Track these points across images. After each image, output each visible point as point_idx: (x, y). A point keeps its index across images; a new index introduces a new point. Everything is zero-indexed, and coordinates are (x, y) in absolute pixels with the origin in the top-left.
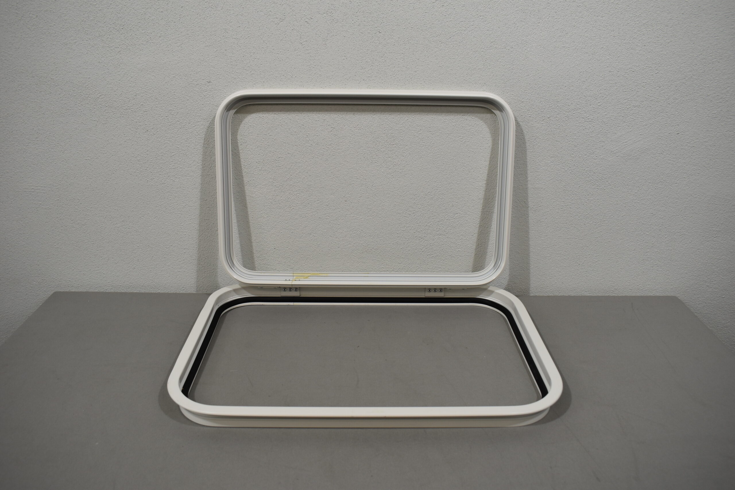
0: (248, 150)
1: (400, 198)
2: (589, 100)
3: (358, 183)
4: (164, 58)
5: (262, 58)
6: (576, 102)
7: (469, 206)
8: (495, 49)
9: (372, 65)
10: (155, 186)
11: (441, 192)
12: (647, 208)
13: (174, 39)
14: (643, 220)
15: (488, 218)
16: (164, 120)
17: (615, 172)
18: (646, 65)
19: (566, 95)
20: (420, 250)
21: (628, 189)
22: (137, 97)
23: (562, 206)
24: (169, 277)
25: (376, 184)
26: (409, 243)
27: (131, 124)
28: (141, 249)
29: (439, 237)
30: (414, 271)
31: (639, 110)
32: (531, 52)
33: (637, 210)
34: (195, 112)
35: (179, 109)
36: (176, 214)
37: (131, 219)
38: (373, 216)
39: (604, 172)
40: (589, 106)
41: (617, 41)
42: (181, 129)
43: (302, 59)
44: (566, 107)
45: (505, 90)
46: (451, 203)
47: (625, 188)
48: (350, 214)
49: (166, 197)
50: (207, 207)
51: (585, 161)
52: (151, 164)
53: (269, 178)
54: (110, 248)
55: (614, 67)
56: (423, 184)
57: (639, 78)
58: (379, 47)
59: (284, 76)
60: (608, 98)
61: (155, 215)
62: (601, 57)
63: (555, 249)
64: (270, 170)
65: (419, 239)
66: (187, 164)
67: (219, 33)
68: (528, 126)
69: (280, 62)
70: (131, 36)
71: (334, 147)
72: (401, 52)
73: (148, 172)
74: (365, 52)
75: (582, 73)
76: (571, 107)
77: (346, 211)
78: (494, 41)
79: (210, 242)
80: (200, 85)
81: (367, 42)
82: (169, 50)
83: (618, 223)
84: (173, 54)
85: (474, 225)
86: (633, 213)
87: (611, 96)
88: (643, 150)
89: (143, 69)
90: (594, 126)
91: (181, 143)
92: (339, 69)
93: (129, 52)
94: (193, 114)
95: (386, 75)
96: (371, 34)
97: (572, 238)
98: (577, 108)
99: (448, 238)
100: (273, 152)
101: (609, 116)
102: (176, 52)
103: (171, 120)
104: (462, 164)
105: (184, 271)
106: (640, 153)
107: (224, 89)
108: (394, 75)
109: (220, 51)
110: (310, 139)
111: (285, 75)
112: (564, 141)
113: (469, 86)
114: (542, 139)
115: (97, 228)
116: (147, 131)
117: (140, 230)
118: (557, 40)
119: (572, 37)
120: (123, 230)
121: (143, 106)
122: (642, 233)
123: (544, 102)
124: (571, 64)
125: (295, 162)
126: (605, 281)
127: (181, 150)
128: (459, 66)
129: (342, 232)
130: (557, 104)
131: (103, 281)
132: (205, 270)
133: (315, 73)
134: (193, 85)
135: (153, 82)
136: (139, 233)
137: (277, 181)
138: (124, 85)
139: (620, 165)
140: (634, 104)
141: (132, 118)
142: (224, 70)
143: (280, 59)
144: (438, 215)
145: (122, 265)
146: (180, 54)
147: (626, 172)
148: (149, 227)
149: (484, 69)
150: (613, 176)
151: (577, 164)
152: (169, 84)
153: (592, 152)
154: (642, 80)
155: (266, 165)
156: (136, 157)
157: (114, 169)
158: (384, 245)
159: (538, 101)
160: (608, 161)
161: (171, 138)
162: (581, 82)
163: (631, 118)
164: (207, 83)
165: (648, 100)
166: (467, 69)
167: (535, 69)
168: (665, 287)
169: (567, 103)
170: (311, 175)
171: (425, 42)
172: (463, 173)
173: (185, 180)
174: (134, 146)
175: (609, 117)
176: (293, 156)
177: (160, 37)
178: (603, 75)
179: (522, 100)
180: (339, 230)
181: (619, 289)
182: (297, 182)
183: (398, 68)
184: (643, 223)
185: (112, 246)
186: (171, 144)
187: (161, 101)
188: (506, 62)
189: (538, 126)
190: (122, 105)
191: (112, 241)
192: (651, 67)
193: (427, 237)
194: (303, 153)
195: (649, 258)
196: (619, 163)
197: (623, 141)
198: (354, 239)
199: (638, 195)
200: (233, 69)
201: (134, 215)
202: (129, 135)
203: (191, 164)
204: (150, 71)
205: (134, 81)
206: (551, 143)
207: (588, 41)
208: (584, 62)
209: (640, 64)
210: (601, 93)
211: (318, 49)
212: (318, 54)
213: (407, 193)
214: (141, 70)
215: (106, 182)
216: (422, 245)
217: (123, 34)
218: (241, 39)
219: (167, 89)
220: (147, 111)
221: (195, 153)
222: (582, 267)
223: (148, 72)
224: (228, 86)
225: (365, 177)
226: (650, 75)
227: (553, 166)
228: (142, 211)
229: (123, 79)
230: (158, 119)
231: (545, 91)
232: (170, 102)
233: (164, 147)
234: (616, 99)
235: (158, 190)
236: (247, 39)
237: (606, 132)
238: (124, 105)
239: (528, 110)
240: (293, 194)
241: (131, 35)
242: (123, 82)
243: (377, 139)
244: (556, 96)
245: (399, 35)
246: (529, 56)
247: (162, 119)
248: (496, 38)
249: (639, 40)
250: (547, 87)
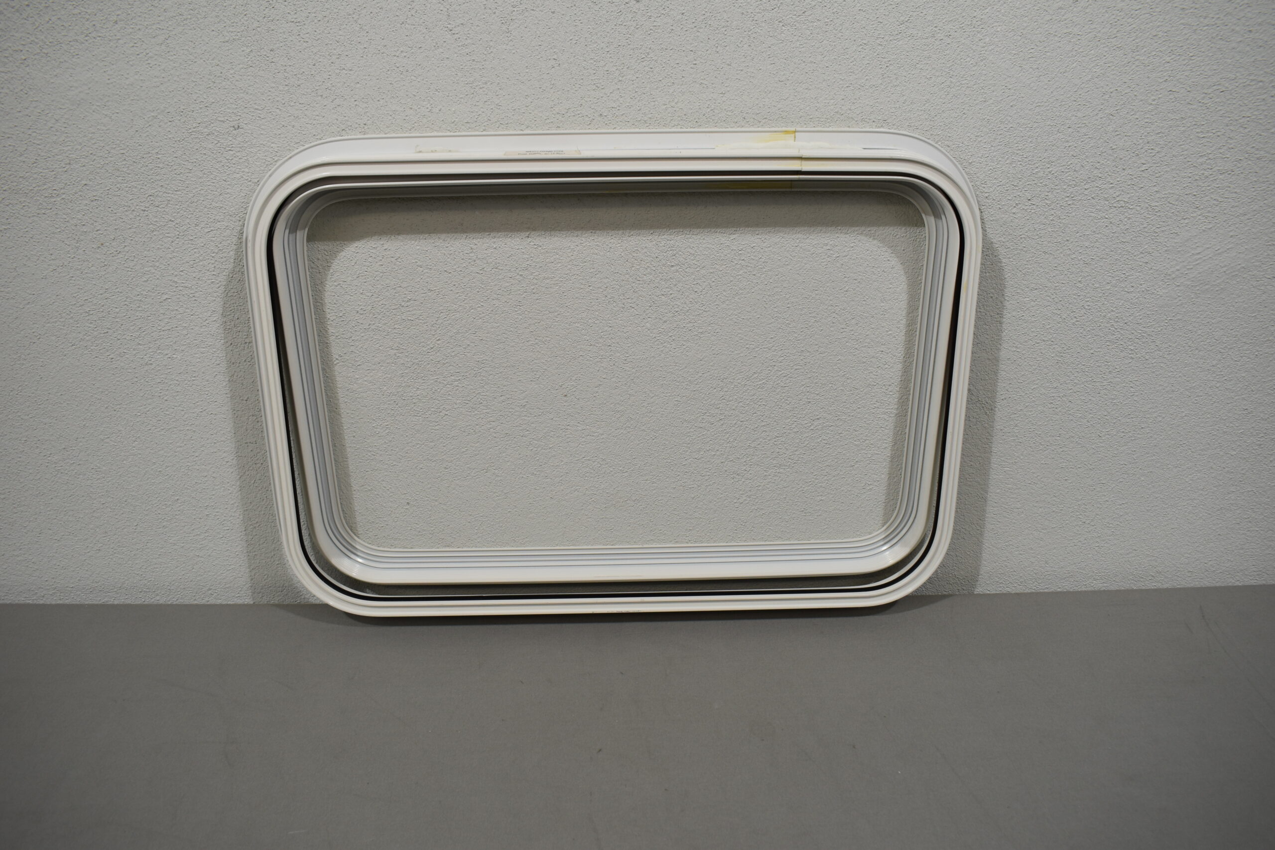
0: (336, 284)
1: (690, 386)
7: (845, 402)
8: (909, 38)
9: (620, 79)
10: (130, 371)
12: (1237, 398)
13: (150, 27)
14: (1225, 425)
17: (1171, 322)
18: (1251, 78)
19: (1069, 147)
20: (735, 501)
21: (1196, 359)
22: (72, 167)
23: (1053, 398)
24: (176, 568)
25: (634, 357)
26: (710, 485)
29: (778, 471)
31: (1231, 180)
32: (992, 47)
33: (1215, 402)
35: (171, 192)
36: (180, 431)
37: (81, 444)
41: (1190, 20)
42: (178, 240)
43: (453, 67)
46: (805, 397)
47: (1190, 356)
48: (575, 424)
50: (251, 414)
51: (1107, 296)
52: (117, 320)
53: (389, 347)
54: (42, 507)
55: (1180, 80)
56: (742, 355)
57: (1234, 106)
58: (636, 36)
59: (411, 108)
60: (1163, 154)
61: (135, 435)
62: (1151, 58)
63: (1034, 491)
65: (732, 476)
66: (199, 319)
67: (255, 10)
69: (402, 76)
70: (48, 22)
72: (688, 47)
73: (112, 339)
74: (602, 48)
75: (1108, 96)
76: (1081, 174)
77: (566, 417)
78: (906, 20)
79: (261, 492)
80: (216, 134)
81: (607, 24)
82: (138, 55)
83: (1173, 433)
84: (149, 64)
85: (855, 442)
86: (1205, 409)
87: (1171, 149)
88: (1234, 271)
89: (82, 101)
90: (1129, 218)
91: (182, 271)
93: (48, 61)
96: (616, 6)
98: (1094, 176)
99: (797, 472)
100: (395, 289)
101: (1165, 194)
102: (156, 57)
103: (155, 219)
104: (830, 308)
105: (209, 555)
106: (1227, 279)
107: (273, 143)
108: (673, 104)
109: (259, 54)
110: (479, 256)
112: (1061, 253)
115: (9, 465)
117: (104, 468)
118: (1053, 16)
119: (1087, 11)
121: (88, 188)
122: (1221, 453)
124: (1084, 74)
126: (1138, 556)
127: (181, 288)
128: (824, 80)
131: (33, 578)
132: (256, 553)
134: (200, 136)
136: (103, 475)
137: (407, 354)
138: (41, 139)
139: (1182, 304)
140: (1221, 166)
141: (65, 217)
142: (270, 97)
143: (401, 69)
144: (775, 423)
145: (72, 544)
146: (166, 63)
147: (1194, 320)
150: (1166, 329)
151: (1089, 304)
152: (145, 135)
153: (1123, 276)
154: (1241, 111)
155: (380, 317)
156: (81, 306)
157: (35, 334)
158: (654, 492)
160: (1158, 297)
161: (158, 261)
162: (1105, 116)
163: (1212, 198)
164: (233, 129)
165: (1252, 157)
166: (842, 87)
168: (1263, 564)
171: (745, 24)
172: (831, 329)
173: (197, 355)
175: (1163, 196)
176: (442, 297)
177: (116, 22)
178: (1154, 100)
182: (453, 354)
183: (682, 87)
184: (1225, 430)
186: (160, 273)
188: (933, 69)
190: (39, 186)
191: (45, 491)
192: (1261, 81)
193: (750, 472)
194: (462, 290)
195: (1232, 504)
196: (1180, 300)
197: (1193, 252)
198: (586, 478)
199: (1219, 370)
201: (89, 435)
202: (63, 256)
203: (206, 320)
205: (63, 129)
207: (1124, 20)
209: (1238, 75)
210: (1148, 143)
211: (491, 44)
212: (492, 55)
213: (705, 375)
214: (78, 102)
215: (19, 362)
216: (740, 490)
217: (30, 19)
218: (305, 22)
220: (97, 198)
221: (215, 295)
222: (1090, 529)
224: (282, 136)
225: (609, 341)
226: (1258, 99)
228: (104, 426)
229: (37, 125)
230: (124, 217)
234: (1181, 156)
235: (136, 380)
236: (320, 23)
237: (1157, 230)
238: (45, 187)
239: (983, 182)
240: (445, 383)
241: (47, 19)
242: (37, 131)
243: (635, 255)
244: (1046, 150)
245: (683, 8)
246: (988, 55)
247: (133, 217)
248: (911, 13)
249: (1239, 19)
250: (1028, 129)
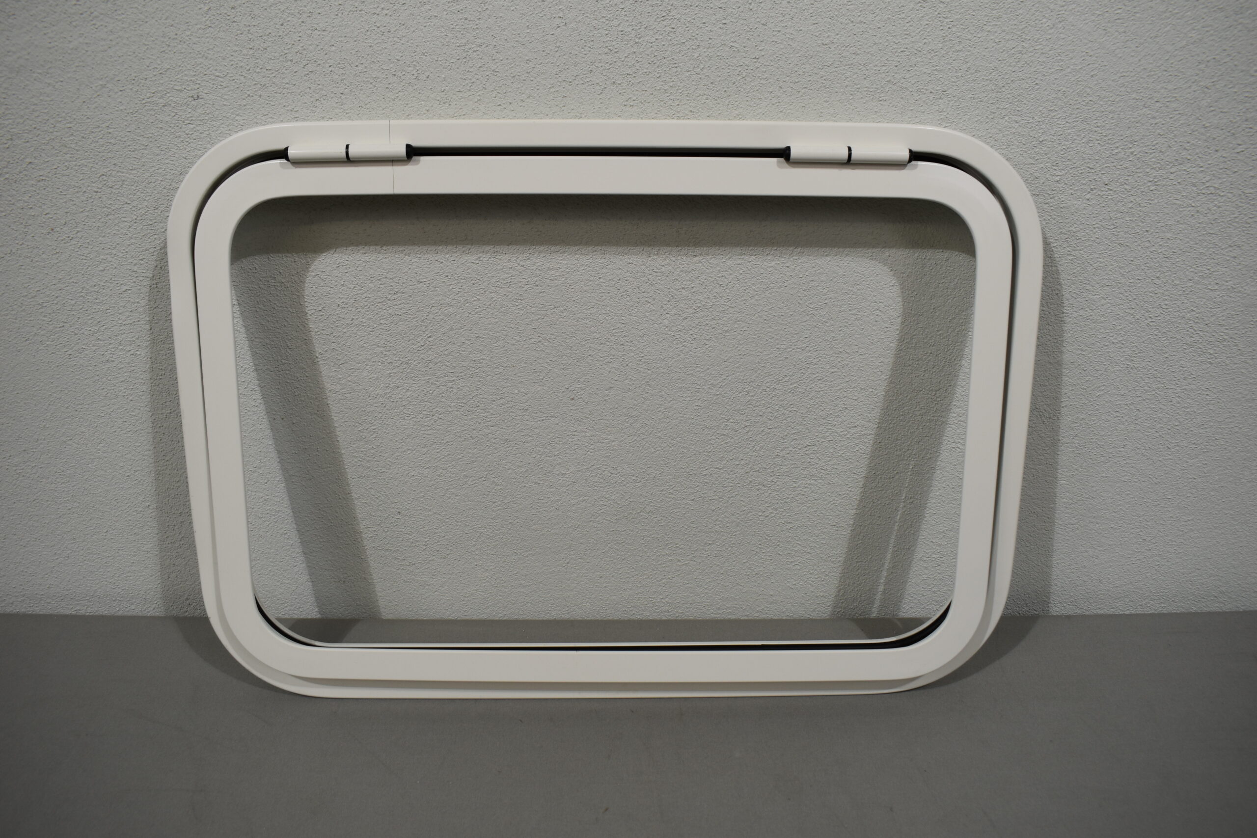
2: (1214, 139)
3: (602, 356)
4: (71, 36)
5: (333, 27)
6: (1181, 144)
11: (817, 375)
15: (933, 436)
16: (91, 200)
27: (10, 214)
28: (76, 515)
30: (744, 561)
34: (166, 179)
38: (643, 434)
39: (1232, 322)
40: (1212, 154)
44: (1153, 155)
45: (998, 108)
49: (120, 394)
64: (375, 325)
68: (1052, 206)
71: (538, 264)
92: (545, 54)
94: (162, 183)
95: (675, 70)
97: (1135, 482)
111: (399, 74)
113: (902, 98)
114: (1083, 239)
116: (52, 230)
120: (29, 471)
123: (1097, 142)
125: (437, 305)
129: (565, 474)
130: (1131, 148)
133: (480, 67)
135: (52, 103)
148: (90, 465)
149: (943, 52)
159: (1082, 139)
167: (1082, 52)
169: (1157, 146)
170: (481, 335)
174: (24, 269)
179: (1040, 137)
180: (556, 469)
181: (1229, 593)
185: (9, 508)
187: (78, 151)
189: (1076, 206)
200: (257, 61)
204: (40, 71)
206: (1107, 249)
208: (1212, 35)
219: (88, 118)
223: (35, 75)
227: (1105, 307)
231: (1103, 112)
232: (101, 155)
233: (100, 271)
